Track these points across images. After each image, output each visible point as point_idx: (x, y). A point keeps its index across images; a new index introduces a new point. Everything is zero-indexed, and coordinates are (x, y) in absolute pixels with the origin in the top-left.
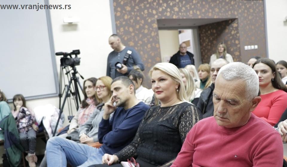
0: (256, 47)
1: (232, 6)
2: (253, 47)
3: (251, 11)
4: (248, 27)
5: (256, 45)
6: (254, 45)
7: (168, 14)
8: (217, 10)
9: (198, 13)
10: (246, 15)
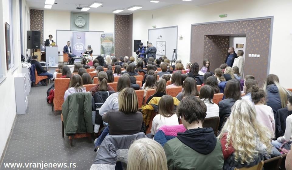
0: (259, 56)
1: (243, 25)
2: (255, 56)
3: (259, 28)
4: (253, 40)
5: (259, 54)
6: (257, 54)
7: (209, 32)
8: (233, 29)
9: (222, 31)
10: (253, 31)
